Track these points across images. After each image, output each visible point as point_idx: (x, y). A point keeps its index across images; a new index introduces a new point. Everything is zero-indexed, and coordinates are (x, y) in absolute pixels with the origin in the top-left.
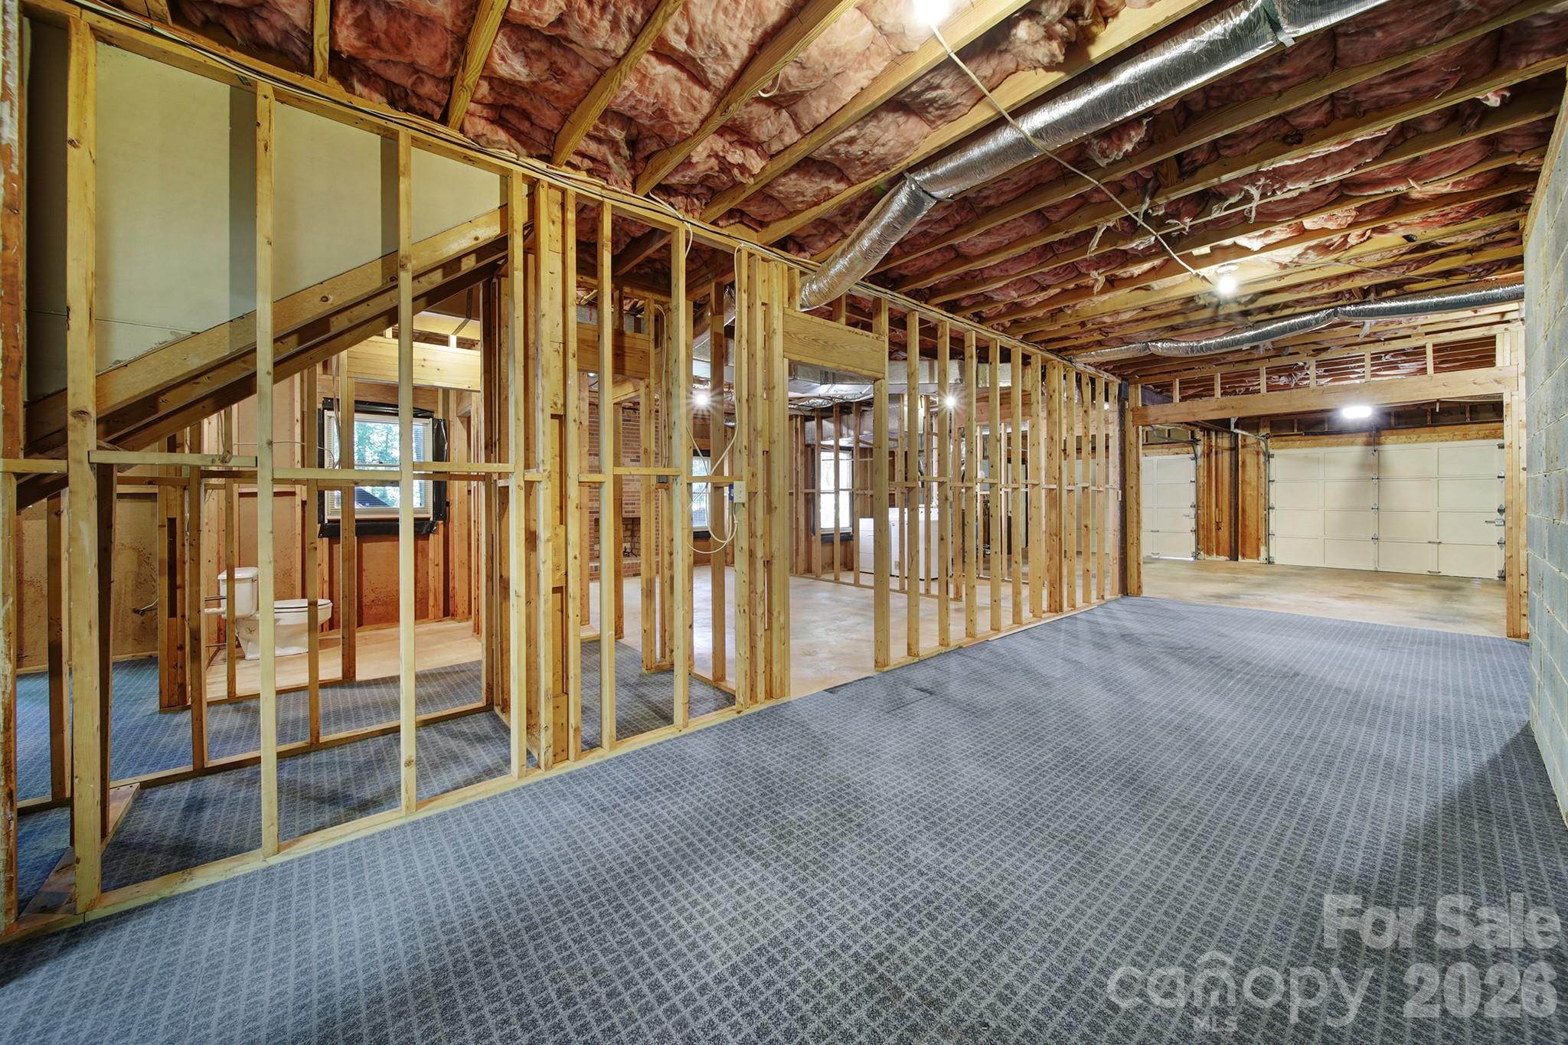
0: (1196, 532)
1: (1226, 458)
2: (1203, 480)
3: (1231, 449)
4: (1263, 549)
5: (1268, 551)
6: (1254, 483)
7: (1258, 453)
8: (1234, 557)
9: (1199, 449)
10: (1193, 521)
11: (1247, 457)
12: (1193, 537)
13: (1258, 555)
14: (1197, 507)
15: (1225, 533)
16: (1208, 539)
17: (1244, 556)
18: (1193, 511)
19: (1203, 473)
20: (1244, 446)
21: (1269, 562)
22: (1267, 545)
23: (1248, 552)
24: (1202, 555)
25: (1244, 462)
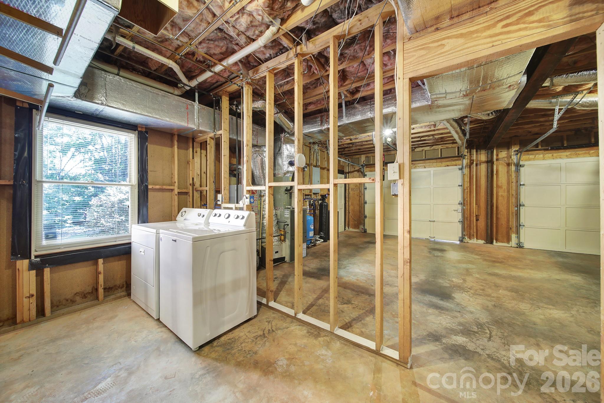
0: (463, 222)
1: (483, 168)
2: (467, 185)
3: (487, 162)
4: (514, 236)
5: (518, 238)
6: (505, 187)
7: (508, 165)
8: (489, 240)
9: (465, 162)
10: (460, 215)
11: (500, 168)
12: (460, 226)
13: (509, 240)
14: (463, 204)
15: (482, 223)
16: (470, 227)
17: (497, 240)
18: (460, 208)
19: (467, 179)
20: (497, 160)
21: (520, 246)
22: (518, 233)
23: (500, 238)
24: (467, 239)
25: (497, 171)
